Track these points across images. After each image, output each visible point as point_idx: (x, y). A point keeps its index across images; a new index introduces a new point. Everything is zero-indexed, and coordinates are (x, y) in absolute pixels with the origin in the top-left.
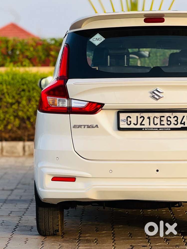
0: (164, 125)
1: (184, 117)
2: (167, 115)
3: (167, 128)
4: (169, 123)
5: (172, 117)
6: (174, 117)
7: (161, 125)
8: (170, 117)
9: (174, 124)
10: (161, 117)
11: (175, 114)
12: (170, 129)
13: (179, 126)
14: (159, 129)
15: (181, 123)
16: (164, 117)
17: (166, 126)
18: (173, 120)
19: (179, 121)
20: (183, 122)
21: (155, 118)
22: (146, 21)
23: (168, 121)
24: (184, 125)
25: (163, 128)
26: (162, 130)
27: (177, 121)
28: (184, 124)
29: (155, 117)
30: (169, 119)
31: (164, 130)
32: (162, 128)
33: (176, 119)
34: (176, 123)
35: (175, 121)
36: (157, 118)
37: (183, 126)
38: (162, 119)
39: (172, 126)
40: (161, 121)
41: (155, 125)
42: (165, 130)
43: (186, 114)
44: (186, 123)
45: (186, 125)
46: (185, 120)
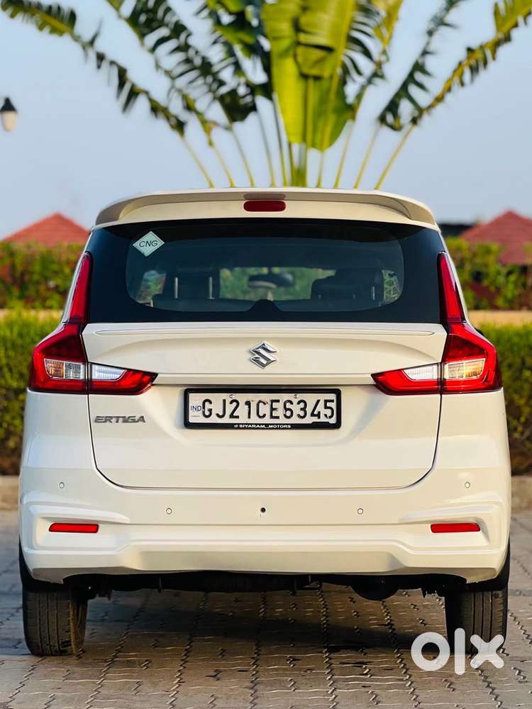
0: (278, 417)
1: (318, 401)
2: (284, 397)
3: (284, 424)
4: (288, 413)
5: (295, 401)
6: (299, 403)
7: (272, 417)
8: (292, 403)
9: (299, 416)
10: (273, 401)
11: (301, 396)
12: (289, 426)
13: (309, 420)
14: (267, 425)
15: (313, 415)
16: (278, 401)
17: (282, 420)
18: (296, 409)
19: (309, 410)
20: (316, 413)
21: (261, 404)
22: (248, 207)
23: (286, 409)
24: (319, 418)
25: (277, 424)
26: (273, 428)
27: (304, 409)
28: (318, 415)
29: (260, 402)
30: (288, 405)
31: (277, 428)
32: (273, 424)
33: (302, 405)
34: (302, 414)
35: (301, 409)
36: (265, 404)
37: (315, 419)
38: (275, 405)
39: (295, 420)
40: (272, 409)
41: (260, 417)
42: (280, 428)
43: (323, 397)
44: (322, 415)
45: (323, 419)
46: (320, 407)
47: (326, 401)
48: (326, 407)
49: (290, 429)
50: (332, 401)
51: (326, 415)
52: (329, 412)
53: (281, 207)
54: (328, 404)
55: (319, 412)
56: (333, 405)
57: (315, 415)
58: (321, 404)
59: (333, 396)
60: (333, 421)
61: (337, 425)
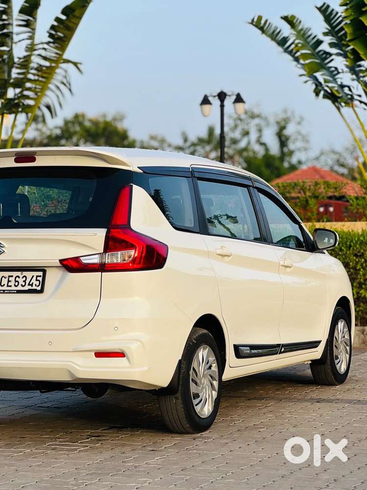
0: (11, 286)
1: (33, 276)
2: (15, 274)
3: (13, 290)
4: (17, 284)
5: (21, 276)
6: (23, 278)
7: (8, 286)
8: (19, 277)
9: (22, 285)
10: (9, 276)
11: (25, 273)
12: (16, 292)
13: (27, 288)
14: (4, 291)
15: (29, 285)
16: (12, 276)
17: (13, 288)
18: (21, 281)
19: (27, 282)
20: (31, 283)
21: (3, 278)
22: (16, 161)
23: (16, 281)
24: (32, 286)
25: (9, 290)
26: (7, 293)
27: (25, 281)
28: (32, 285)
29: (3, 277)
30: (17, 279)
31: (9, 293)
32: (7, 290)
33: (24, 279)
34: (23, 284)
35: (24, 281)
36: (5, 278)
37: (30, 287)
38: (11, 279)
39: (20, 288)
40: (9, 281)
41: (2, 286)
42: (11, 293)
43: (36, 274)
44: (34, 285)
45: (34, 287)
46: (34, 280)
47: (37, 276)
48: (37, 280)
49: (16, 293)
50: (40, 276)
51: (36, 285)
52: (37, 283)
53: (33, 160)
54: (38, 278)
55: (33, 283)
56: (40, 279)
57: (30, 285)
58: (34, 278)
59: (41, 273)
60: (39, 288)
61: (41, 291)
